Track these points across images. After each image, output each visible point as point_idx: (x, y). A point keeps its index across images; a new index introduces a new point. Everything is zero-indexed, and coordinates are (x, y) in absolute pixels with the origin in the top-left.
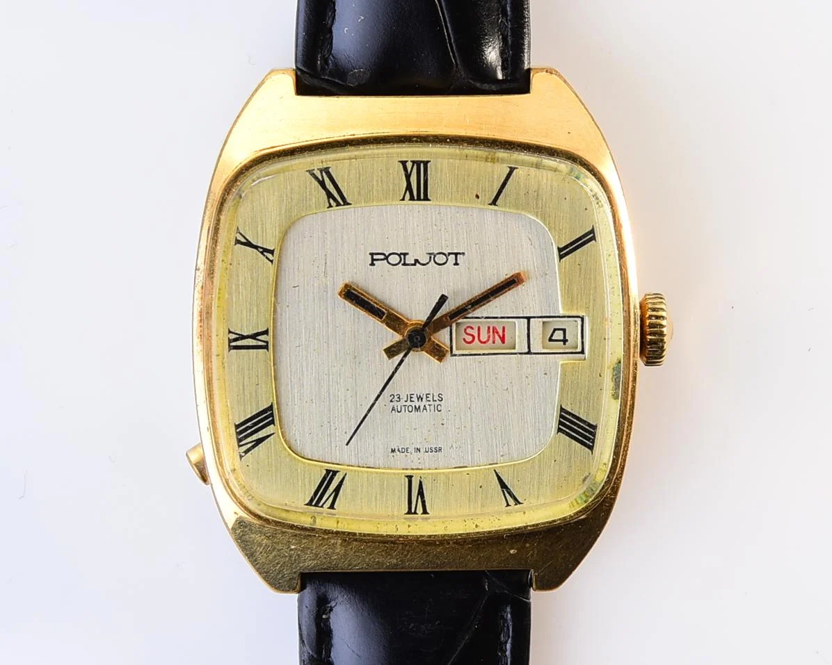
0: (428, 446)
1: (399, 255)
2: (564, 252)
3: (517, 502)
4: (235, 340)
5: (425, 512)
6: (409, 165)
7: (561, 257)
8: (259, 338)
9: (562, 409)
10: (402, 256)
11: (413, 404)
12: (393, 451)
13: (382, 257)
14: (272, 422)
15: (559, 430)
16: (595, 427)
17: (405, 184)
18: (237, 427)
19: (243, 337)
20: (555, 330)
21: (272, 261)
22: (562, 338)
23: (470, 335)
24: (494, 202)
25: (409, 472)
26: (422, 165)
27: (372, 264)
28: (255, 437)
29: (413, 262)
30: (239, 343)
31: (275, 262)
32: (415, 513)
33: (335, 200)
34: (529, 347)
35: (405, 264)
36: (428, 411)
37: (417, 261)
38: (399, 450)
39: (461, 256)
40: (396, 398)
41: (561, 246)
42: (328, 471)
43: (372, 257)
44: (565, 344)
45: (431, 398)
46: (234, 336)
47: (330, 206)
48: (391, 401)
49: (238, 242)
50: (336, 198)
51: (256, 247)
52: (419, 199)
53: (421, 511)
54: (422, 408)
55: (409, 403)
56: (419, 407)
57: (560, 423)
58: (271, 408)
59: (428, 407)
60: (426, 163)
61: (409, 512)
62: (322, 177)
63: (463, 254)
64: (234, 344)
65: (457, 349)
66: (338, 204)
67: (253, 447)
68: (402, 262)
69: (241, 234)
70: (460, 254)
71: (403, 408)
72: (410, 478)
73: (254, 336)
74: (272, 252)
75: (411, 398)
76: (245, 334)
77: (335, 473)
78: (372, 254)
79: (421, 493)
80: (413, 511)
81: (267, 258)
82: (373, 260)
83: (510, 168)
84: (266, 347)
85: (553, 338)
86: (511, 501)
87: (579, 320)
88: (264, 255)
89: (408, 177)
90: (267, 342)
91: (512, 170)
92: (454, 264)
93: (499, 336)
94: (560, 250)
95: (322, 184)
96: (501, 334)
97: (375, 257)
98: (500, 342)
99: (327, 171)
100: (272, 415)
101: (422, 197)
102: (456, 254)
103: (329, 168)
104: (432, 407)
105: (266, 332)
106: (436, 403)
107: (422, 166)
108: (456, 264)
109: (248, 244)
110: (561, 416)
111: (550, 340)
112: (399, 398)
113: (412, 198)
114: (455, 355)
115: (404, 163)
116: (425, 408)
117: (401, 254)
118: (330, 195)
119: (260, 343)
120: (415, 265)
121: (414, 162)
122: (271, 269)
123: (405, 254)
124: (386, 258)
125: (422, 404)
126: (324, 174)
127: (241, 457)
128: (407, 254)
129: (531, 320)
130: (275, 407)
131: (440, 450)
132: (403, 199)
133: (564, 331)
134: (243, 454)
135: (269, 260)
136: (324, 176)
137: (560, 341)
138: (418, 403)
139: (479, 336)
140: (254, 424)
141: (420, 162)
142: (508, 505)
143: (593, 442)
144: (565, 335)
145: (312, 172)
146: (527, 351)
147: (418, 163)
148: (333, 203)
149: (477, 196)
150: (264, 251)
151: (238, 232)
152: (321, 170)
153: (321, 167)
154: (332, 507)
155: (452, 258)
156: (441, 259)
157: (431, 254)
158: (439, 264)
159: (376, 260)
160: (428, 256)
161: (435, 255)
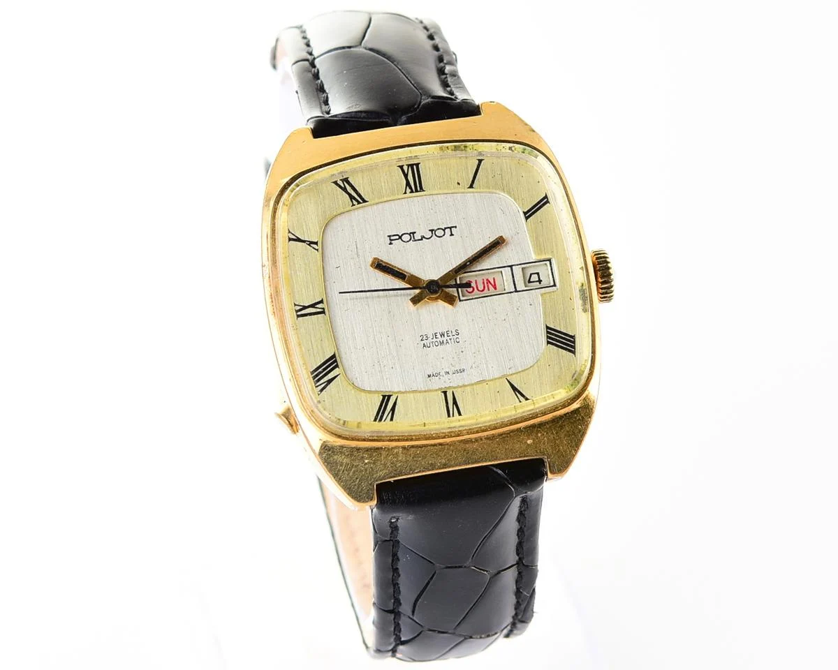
0: (453, 369)
1: (410, 234)
2: (528, 214)
3: (527, 399)
4: (300, 310)
5: (460, 415)
6: (405, 168)
7: (527, 218)
8: (317, 306)
9: (547, 328)
10: (412, 235)
11: (438, 340)
12: (429, 376)
13: (397, 237)
14: (337, 366)
15: (548, 343)
16: (573, 337)
17: (405, 182)
18: (313, 372)
19: (305, 308)
20: (531, 274)
21: (317, 250)
22: (537, 279)
24: (471, 186)
25: (444, 389)
26: (415, 167)
27: (391, 244)
28: (326, 379)
29: (420, 238)
30: (303, 312)
31: (320, 250)
32: (453, 416)
34: (515, 287)
35: (414, 240)
36: (449, 343)
37: (422, 237)
38: (433, 375)
39: (454, 229)
40: (425, 338)
41: (525, 211)
42: (384, 396)
43: (390, 238)
44: (540, 283)
45: (450, 334)
46: (298, 308)
47: (353, 204)
48: (421, 340)
49: (290, 239)
50: (357, 199)
51: (304, 241)
52: (417, 191)
53: (458, 414)
54: (445, 342)
55: (435, 340)
56: (443, 342)
57: (548, 337)
58: (334, 356)
59: (449, 341)
60: (417, 165)
61: (449, 416)
63: (456, 227)
64: (299, 313)
65: (463, 296)
66: (359, 203)
67: (327, 385)
68: (412, 239)
69: (292, 234)
70: (453, 227)
71: (431, 344)
72: (445, 393)
73: (313, 306)
74: (316, 243)
75: (435, 336)
76: (306, 305)
77: (389, 397)
78: (389, 236)
79: (455, 402)
80: (451, 415)
82: (391, 240)
83: (479, 160)
84: (323, 312)
85: (531, 280)
86: (522, 399)
87: (548, 263)
88: (311, 246)
89: (406, 176)
90: (323, 309)
92: (450, 236)
93: (492, 285)
94: (525, 213)
95: (344, 189)
96: (493, 283)
97: (392, 238)
98: (493, 288)
99: (346, 180)
100: (336, 361)
101: (419, 190)
102: (450, 228)
103: (348, 178)
104: (452, 340)
105: (321, 302)
106: (455, 337)
108: (452, 235)
109: (298, 240)
110: (548, 332)
111: (529, 282)
112: (427, 337)
114: (463, 300)
115: (401, 167)
116: (447, 342)
118: (352, 197)
119: (319, 310)
120: (422, 239)
121: (408, 166)
122: (318, 255)
123: (414, 233)
124: (400, 237)
125: (444, 339)
126: (345, 182)
127: (319, 394)
128: (415, 233)
129: (513, 267)
130: (337, 355)
131: (464, 371)
132: (405, 193)
133: (538, 274)
134: (320, 392)
135: (315, 249)
136: (345, 184)
137: (537, 281)
138: (442, 338)
139: (477, 287)
140: (324, 370)
141: (413, 165)
142: (520, 402)
143: (574, 347)
144: (539, 277)
145: (336, 183)
146: (514, 290)
147: (411, 166)
148: (355, 202)
149: (459, 184)
150: (311, 243)
151: (289, 232)
152: (342, 180)
153: (342, 178)
154: (392, 420)
155: (448, 231)
156: (440, 233)
157: (432, 231)
158: (439, 237)
159: (393, 240)
160: (430, 232)
161: (435, 231)
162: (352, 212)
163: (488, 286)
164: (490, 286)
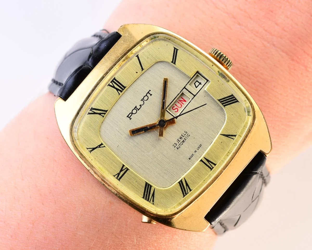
0: (197, 148)
1: (135, 109)
2: (174, 61)
3: (235, 136)
4: (118, 176)
5: (215, 165)
6: (111, 84)
7: (175, 63)
8: (123, 169)
9: (219, 100)
10: (136, 108)
12: (190, 159)
13: (131, 114)
14: (151, 186)
15: (225, 106)
16: (232, 95)
17: (115, 90)
18: (143, 198)
19: (119, 174)
20: (195, 84)
21: (104, 147)
23: (175, 109)
24: (143, 70)
25: (200, 159)
26: (114, 80)
27: (131, 119)
28: (151, 195)
29: (140, 107)
30: (120, 176)
31: (106, 146)
33: (103, 113)
34: (193, 94)
35: (139, 110)
37: (140, 105)
38: (191, 157)
40: (175, 145)
41: (172, 61)
42: (179, 183)
43: (128, 117)
44: (201, 84)
45: (183, 135)
46: (117, 176)
47: (103, 116)
48: (175, 147)
49: (91, 151)
51: (96, 148)
52: (123, 90)
54: (184, 140)
55: (180, 143)
57: (222, 104)
59: (185, 138)
60: (114, 79)
62: (92, 111)
63: (150, 90)
64: (119, 178)
66: (105, 114)
67: (153, 198)
68: (137, 110)
69: (89, 149)
71: (180, 145)
72: (201, 161)
73: (121, 170)
74: (102, 144)
75: (179, 140)
76: (119, 172)
77: (181, 181)
78: (128, 116)
79: (209, 161)
80: (212, 168)
81: (102, 147)
82: (130, 118)
83: (136, 56)
84: (128, 170)
85: (197, 86)
86: (234, 137)
87: (197, 74)
88: (101, 147)
89: (114, 87)
90: (126, 168)
91: (137, 56)
92: (151, 96)
95: (95, 113)
97: (129, 116)
98: (185, 102)
99: (92, 109)
100: (149, 185)
101: (123, 88)
102: (148, 93)
103: (92, 107)
104: (187, 137)
105: (123, 166)
106: (186, 135)
108: (151, 95)
109: (94, 149)
110: (221, 102)
111: (196, 87)
112: (176, 144)
113: (121, 91)
115: (109, 85)
118: (100, 114)
119: (125, 170)
121: (111, 82)
122: (107, 148)
126: (92, 110)
128: (136, 106)
129: (186, 87)
130: (147, 182)
131: (201, 145)
132: (119, 94)
133: (197, 81)
134: (153, 203)
135: (103, 147)
136: (94, 111)
137: (199, 85)
138: (182, 140)
139: (178, 107)
140: (147, 192)
141: (113, 80)
142: (234, 139)
143: (236, 99)
144: (199, 82)
145: (89, 113)
146: (194, 96)
147: (113, 81)
149: (137, 73)
151: (87, 149)
152: (91, 110)
153: (90, 109)
154: (191, 190)
155: (148, 95)
158: (148, 99)
159: (130, 117)
160: (142, 101)
161: (144, 99)
162: (105, 119)
163: (182, 103)
164: (182, 102)
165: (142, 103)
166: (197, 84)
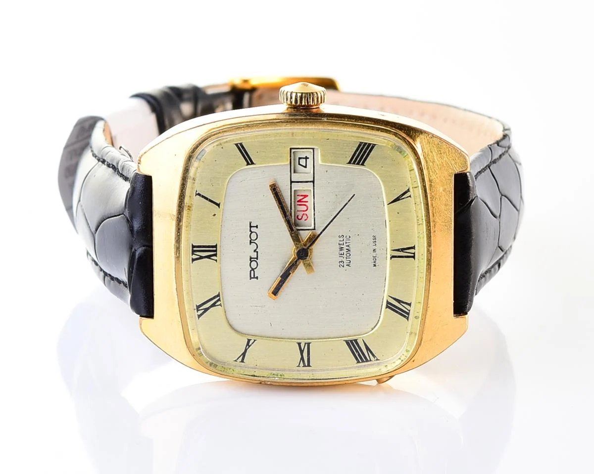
0: (372, 244)
1: (251, 261)
2: (249, 162)
3: (408, 191)
4: (304, 362)
5: (413, 248)
6: (195, 257)
7: (252, 163)
8: (302, 348)
9: (350, 163)
10: (252, 260)
11: (345, 253)
12: (375, 266)
13: (252, 272)
14: (356, 341)
15: (363, 164)
16: (360, 143)
17: (207, 259)
18: (358, 362)
19: (302, 359)
20: (299, 164)
21: (255, 340)
22: (305, 160)
23: (302, 217)
24: (218, 205)
25: (389, 257)
27: (257, 278)
28: (365, 351)
29: (256, 253)
30: (306, 360)
31: (255, 338)
32: (414, 254)
34: (311, 182)
35: (257, 258)
36: (349, 244)
37: (255, 251)
38: (375, 262)
39: (252, 224)
40: (342, 264)
41: (246, 163)
42: (387, 307)
43: (253, 278)
44: (308, 158)
45: (342, 243)
46: (302, 363)
47: (220, 305)
48: (343, 267)
49: (242, 361)
50: (215, 301)
51: (246, 350)
52: (216, 251)
53: (413, 250)
54: (348, 248)
56: (347, 249)
57: (358, 164)
58: (347, 342)
59: (347, 244)
60: (193, 247)
61: (414, 257)
63: (251, 222)
64: (306, 363)
65: (311, 226)
66: (219, 300)
67: (371, 352)
68: (256, 260)
69: (237, 359)
70: (250, 224)
71: (347, 259)
72: (392, 257)
73: (302, 352)
74: (249, 341)
75: (341, 254)
76: (300, 357)
77: (388, 303)
78: (251, 278)
79: (403, 250)
81: (252, 343)
82: (254, 278)
84: (309, 344)
85: (305, 165)
86: (408, 194)
87: (293, 151)
88: (251, 345)
89: (201, 258)
90: (305, 343)
91: (197, 194)
93: (303, 198)
94: (248, 164)
95: (206, 310)
96: (303, 200)
97: (252, 276)
98: (306, 198)
99: (198, 307)
100: (351, 341)
101: (215, 249)
102: (251, 227)
103: (196, 306)
104: (347, 241)
105: (299, 344)
106: (345, 239)
107: (195, 249)
108: (257, 227)
109: (244, 354)
110: (354, 163)
111: (305, 167)
112: (341, 262)
113: (215, 255)
114: (315, 227)
115: (193, 260)
116: (348, 246)
117: (250, 260)
118: (214, 305)
119: (306, 347)
120: (257, 252)
121: (193, 254)
122: (259, 340)
123: (251, 258)
124: (253, 269)
125: (345, 248)
126: (200, 309)
127: (377, 360)
128: (251, 256)
129: (292, 180)
130: (346, 339)
131: (374, 236)
132: (216, 260)
133: (300, 158)
134: (376, 358)
135: (254, 342)
136: (202, 309)
138: (345, 250)
139: (304, 211)
140: (357, 351)
141: (192, 249)
142: (410, 196)
143: (369, 144)
144: (303, 158)
145: (199, 316)
147: (193, 252)
148: (218, 303)
149: (214, 215)
150: (248, 345)
152: (198, 311)
153: (196, 310)
154: (410, 305)
155: (253, 229)
156: (254, 236)
157: (251, 243)
158: (257, 235)
159: (254, 275)
160: (252, 244)
161: (251, 240)
162: (226, 306)
163: (305, 202)
165: (254, 246)
166: (303, 162)
